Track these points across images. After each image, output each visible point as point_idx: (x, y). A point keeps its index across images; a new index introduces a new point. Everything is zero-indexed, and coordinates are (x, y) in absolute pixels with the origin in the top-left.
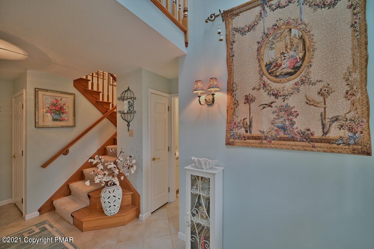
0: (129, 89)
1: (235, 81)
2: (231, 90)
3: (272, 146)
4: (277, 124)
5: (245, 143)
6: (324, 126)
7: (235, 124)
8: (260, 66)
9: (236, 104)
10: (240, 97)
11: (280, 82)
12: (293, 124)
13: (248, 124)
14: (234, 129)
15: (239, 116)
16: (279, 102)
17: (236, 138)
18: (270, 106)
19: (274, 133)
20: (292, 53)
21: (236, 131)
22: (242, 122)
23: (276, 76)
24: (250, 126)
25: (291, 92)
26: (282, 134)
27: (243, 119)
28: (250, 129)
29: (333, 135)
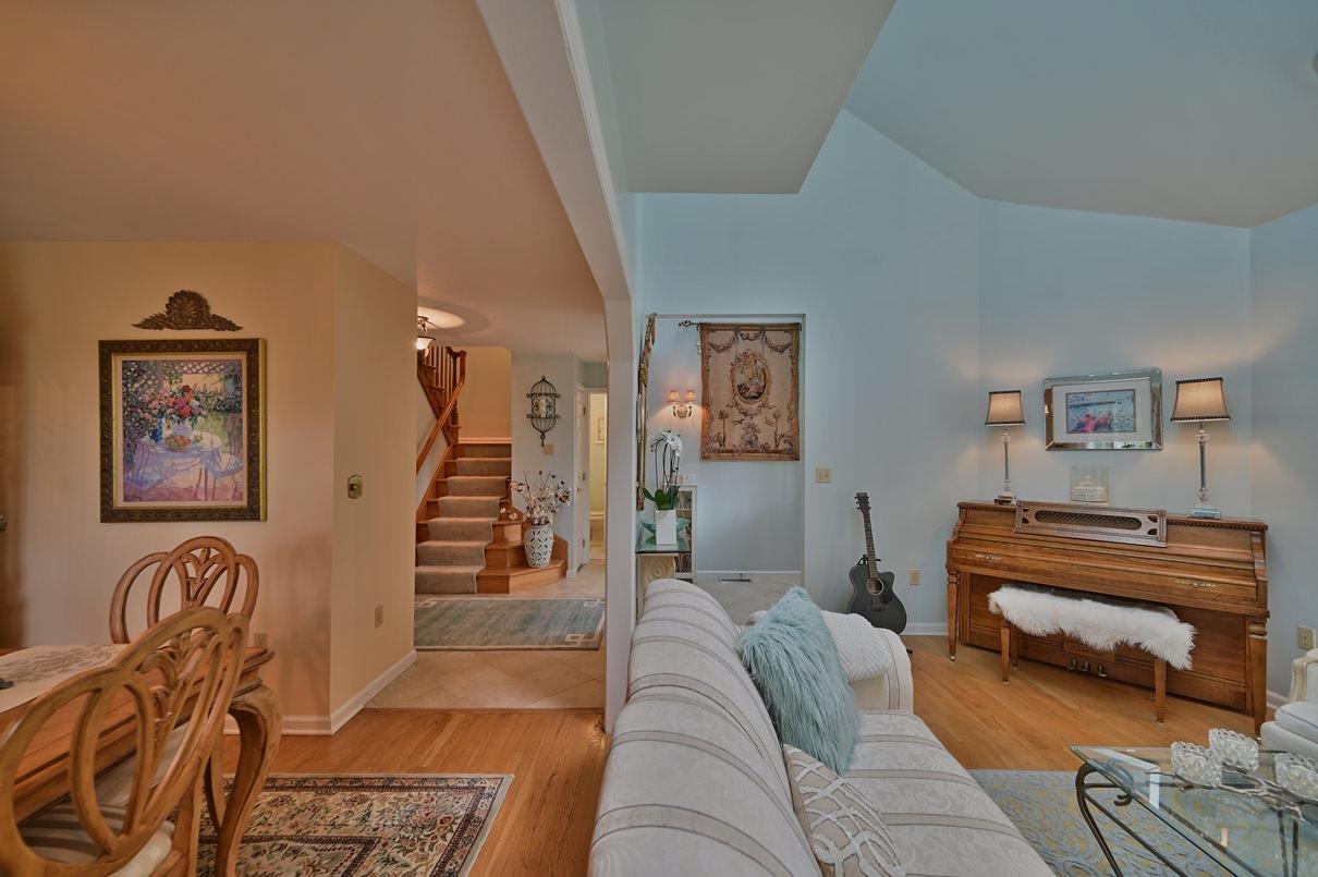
0: (544, 380)
1: (710, 395)
2: (706, 403)
3: (742, 458)
4: (746, 439)
5: (719, 456)
6: (776, 440)
7: (710, 437)
8: (733, 386)
9: (712, 418)
10: (715, 411)
11: (748, 403)
12: (757, 439)
13: (723, 438)
14: (709, 443)
15: (713, 430)
16: (747, 420)
17: (711, 452)
18: (740, 423)
19: (743, 447)
20: (757, 380)
21: (711, 445)
22: (716, 436)
23: (746, 398)
24: (724, 440)
25: (756, 413)
26: (749, 448)
27: (717, 434)
28: (723, 443)
29: (780, 448)
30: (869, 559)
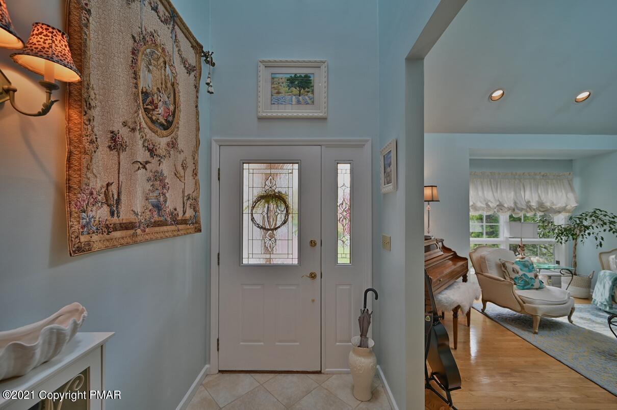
1: (92, 82)
3: (147, 237)
4: (152, 200)
5: (108, 240)
6: (184, 204)
7: (91, 194)
11: (155, 132)
12: (165, 201)
13: (116, 197)
14: (89, 209)
15: (98, 175)
16: (155, 164)
17: (94, 233)
18: (144, 167)
19: (148, 215)
20: (165, 98)
21: (94, 213)
22: (103, 190)
23: (152, 121)
25: (164, 155)
26: (156, 217)
27: (105, 184)
28: (117, 207)
29: (187, 215)
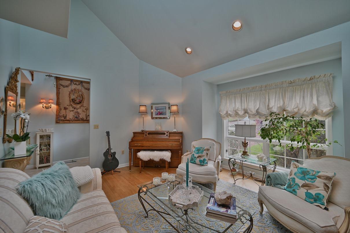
1: (60, 101)
2: (58, 104)
3: (73, 122)
4: (75, 116)
5: (64, 122)
6: (86, 117)
7: (60, 116)
8: (70, 99)
9: (61, 109)
10: (62, 107)
11: (76, 105)
12: (79, 116)
14: (59, 118)
15: (61, 113)
16: (75, 110)
17: (60, 121)
18: (73, 111)
19: (74, 119)
20: (79, 98)
23: (75, 103)
24: (66, 117)
25: (79, 108)
26: (76, 119)
27: (63, 115)
30: (109, 149)
